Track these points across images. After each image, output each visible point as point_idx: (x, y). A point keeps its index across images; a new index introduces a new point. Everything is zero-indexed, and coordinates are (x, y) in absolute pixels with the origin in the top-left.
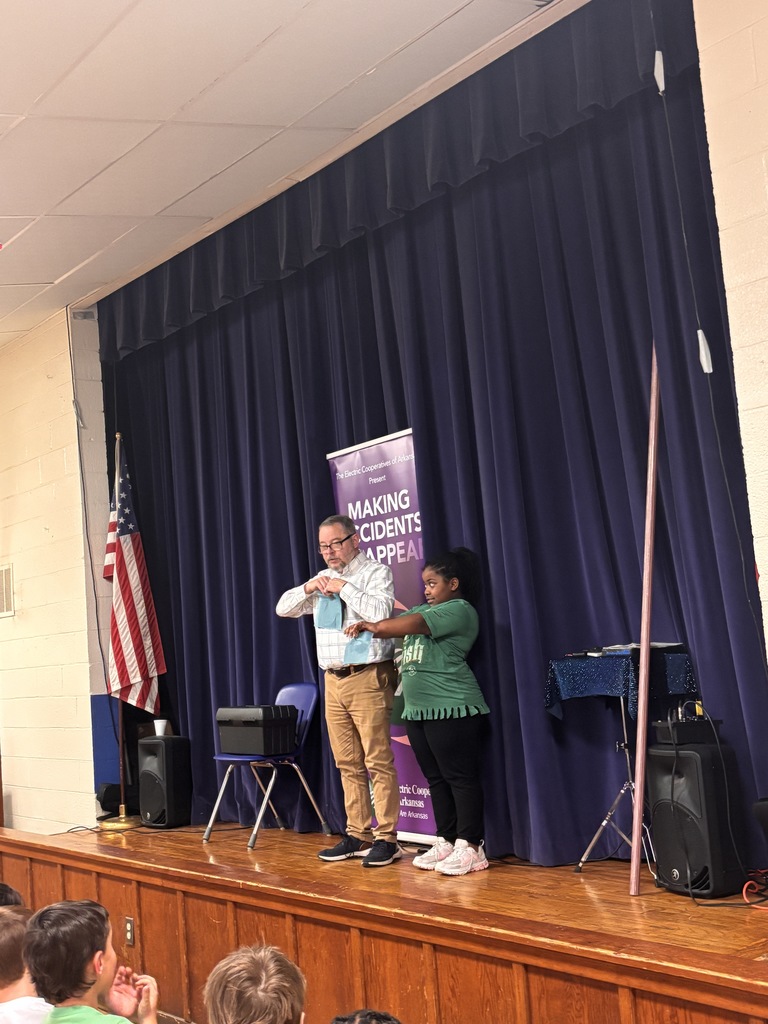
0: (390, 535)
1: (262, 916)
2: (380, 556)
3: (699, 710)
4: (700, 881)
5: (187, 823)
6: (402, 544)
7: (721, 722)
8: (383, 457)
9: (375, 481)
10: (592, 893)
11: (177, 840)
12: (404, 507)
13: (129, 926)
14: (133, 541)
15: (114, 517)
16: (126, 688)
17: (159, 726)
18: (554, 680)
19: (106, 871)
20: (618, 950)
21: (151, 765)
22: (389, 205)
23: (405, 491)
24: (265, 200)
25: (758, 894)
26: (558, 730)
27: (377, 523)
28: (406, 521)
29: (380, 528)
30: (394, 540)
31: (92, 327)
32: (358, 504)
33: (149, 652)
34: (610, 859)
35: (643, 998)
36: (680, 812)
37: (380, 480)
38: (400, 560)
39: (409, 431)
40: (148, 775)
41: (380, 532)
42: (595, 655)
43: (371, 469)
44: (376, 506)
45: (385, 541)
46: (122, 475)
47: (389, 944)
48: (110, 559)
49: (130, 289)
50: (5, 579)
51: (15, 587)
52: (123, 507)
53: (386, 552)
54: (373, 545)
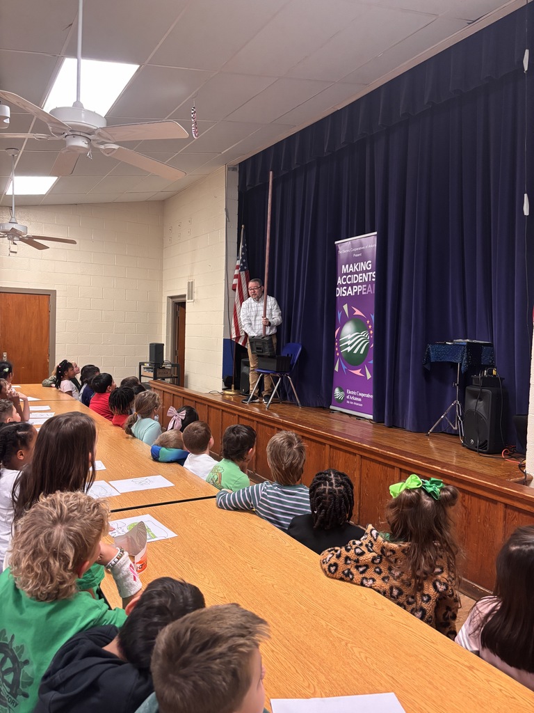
0: (360, 281)
2: (354, 291)
3: (494, 372)
4: (483, 446)
6: (365, 286)
7: (504, 379)
8: (361, 245)
9: (356, 255)
10: (432, 445)
12: (368, 269)
14: (246, 274)
15: (238, 263)
16: (238, 337)
18: (429, 353)
19: (226, 409)
20: (443, 467)
21: (246, 370)
22: (379, 123)
23: (370, 262)
24: (321, 118)
25: (509, 455)
26: (427, 375)
27: (355, 275)
28: (369, 275)
30: (361, 284)
31: (236, 175)
32: (347, 266)
34: (442, 432)
36: (478, 415)
37: (358, 255)
38: (363, 293)
39: (376, 233)
41: (356, 279)
42: (450, 343)
43: (355, 250)
44: (355, 267)
45: (357, 284)
46: (243, 244)
47: (342, 453)
48: (235, 281)
49: (254, 158)
50: (191, 285)
51: (195, 289)
52: (243, 259)
53: (357, 289)
54: (352, 285)
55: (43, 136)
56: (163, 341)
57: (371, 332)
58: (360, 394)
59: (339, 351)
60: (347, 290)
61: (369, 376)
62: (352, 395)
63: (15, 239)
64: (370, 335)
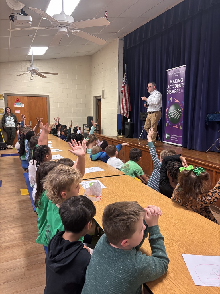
0: (178, 87)
1: (147, 153)
2: (175, 91)
5: (133, 137)
6: (180, 89)
8: (179, 71)
9: (176, 76)
10: (207, 156)
11: (131, 140)
12: (181, 81)
13: (123, 152)
14: (127, 86)
15: (124, 81)
16: (124, 113)
17: (129, 120)
18: (208, 117)
20: (214, 165)
21: (127, 127)
22: (188, 14)
23: (182, 78)
24: (161, 13)
26: (207, 127)
27: (175, 85)
28: (182, 84)
29: (176, 85)
30: (178, 88)
31: (123, 42)
32: (172, 80)
33: (128, 107)
34: (212, 151)
35: (218, 173)
37: (177, 76)
38: (179, 92)
39: (185, 65)
40: (127, 129)
41: (176, 87)
42: (218, 113)
43: (176, 73)
44: (176, 81)
46: (126, 73)
48: (123, 89)
49: (131, 34)
50: (103, 91)
51: (105, 93)
52: (126, 79)
53: (176, 90)
54: (174, 89)
55: (49, 28)
56: (92, 115)
57: (182, 109)
58: (177, 136)
59: (168, 118)
60: (172, 91)
61: (181, 128)
62: (173, 136)
63: (34, 74)
64: (182, 110)
